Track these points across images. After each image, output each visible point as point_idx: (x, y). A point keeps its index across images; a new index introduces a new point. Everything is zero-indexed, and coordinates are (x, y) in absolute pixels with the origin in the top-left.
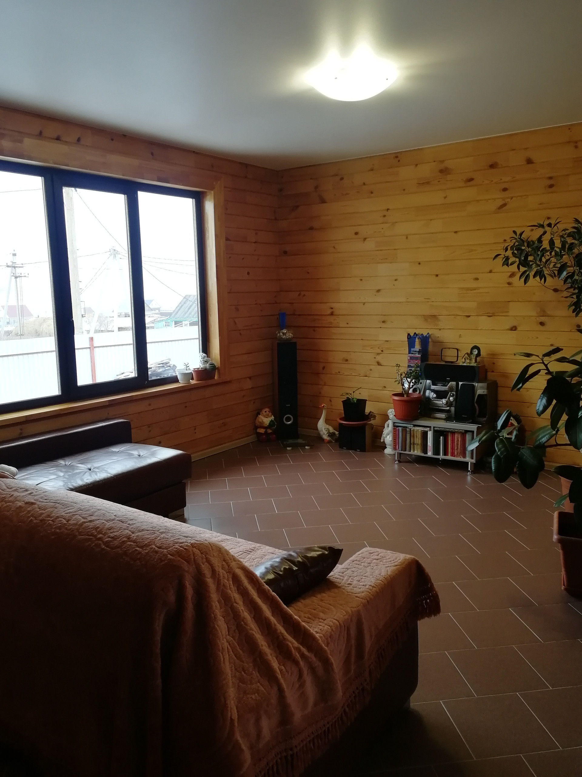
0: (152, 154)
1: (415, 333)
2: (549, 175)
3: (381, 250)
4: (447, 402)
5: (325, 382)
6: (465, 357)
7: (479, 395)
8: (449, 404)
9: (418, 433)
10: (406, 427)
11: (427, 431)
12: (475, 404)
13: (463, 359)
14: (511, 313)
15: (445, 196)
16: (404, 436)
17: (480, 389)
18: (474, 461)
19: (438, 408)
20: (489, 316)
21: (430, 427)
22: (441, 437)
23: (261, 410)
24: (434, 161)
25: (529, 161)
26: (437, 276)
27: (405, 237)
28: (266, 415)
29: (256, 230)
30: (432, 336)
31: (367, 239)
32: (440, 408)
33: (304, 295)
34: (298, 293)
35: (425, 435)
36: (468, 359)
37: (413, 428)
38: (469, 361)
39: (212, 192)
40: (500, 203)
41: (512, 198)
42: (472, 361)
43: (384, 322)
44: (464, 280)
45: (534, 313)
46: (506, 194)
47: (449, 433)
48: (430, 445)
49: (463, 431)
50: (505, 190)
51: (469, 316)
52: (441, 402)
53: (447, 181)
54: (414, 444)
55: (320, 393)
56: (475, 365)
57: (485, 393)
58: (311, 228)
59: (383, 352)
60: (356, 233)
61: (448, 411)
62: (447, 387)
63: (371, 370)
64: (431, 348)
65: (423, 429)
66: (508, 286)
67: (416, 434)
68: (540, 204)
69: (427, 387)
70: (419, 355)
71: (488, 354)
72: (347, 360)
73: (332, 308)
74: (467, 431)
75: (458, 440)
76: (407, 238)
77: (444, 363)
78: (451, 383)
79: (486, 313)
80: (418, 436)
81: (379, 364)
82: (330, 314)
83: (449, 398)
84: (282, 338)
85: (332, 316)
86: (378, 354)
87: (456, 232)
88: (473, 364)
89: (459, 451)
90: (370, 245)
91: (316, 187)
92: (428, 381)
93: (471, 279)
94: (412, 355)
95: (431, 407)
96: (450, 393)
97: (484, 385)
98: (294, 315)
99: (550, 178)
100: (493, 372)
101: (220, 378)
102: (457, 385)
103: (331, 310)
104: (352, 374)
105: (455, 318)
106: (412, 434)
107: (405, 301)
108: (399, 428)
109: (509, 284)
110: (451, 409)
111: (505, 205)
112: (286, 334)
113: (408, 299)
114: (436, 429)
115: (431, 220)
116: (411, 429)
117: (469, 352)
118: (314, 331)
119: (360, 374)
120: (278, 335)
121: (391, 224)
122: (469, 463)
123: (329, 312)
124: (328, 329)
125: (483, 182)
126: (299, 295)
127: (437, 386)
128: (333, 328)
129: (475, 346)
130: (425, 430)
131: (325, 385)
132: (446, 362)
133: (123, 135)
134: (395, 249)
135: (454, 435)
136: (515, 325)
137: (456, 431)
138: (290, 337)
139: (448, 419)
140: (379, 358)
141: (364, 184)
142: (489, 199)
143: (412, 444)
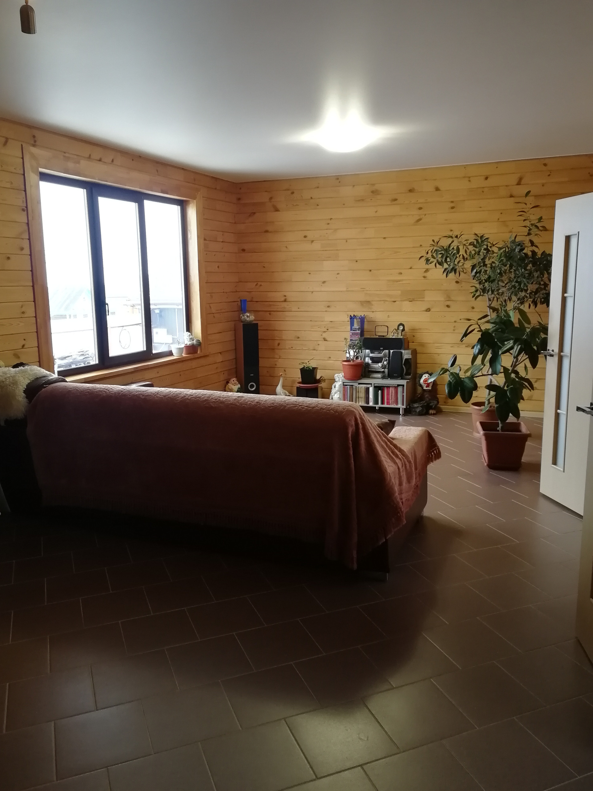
0: (157, 171)
1: (354, 315)
2: (452, 200)
3: (326, 250)
4: (382, 365)
5: (280, 356)
6: (393, 332)
7: (406, 359)
8: (384, 367)
9: (362, 389)
10: (353, 385)
11: (369, 387)
12: (403, 365)
13: (393, 333)
14: (426, 299)
15: (376, 211)
16: (351, 392)
17: (406, 354)
18: (404, 407)
19: (375, 370)
20: (410, 301)
21: (371, 384)
22: (380, 391)
23: (230, 379)
24: (367, 184)
25: (437, 189)
26: (370, 271)
27: (345, 241)
28: (234, 383)
29: (223, 232)
30: (367, 317)
31: (314, 242)
32: (377, 370)
33: (261, 285)
34: (256, 283)
35: (367, 390)
36: (396, 333)
37: (358, 386)
38: (397, 335)
39: (195, 201)
40: (418, 218)
41: (425, 215)
42: (399, 335)
43: (328, 307)
44: (391, 274)
45: (442, 299)
46: (421, 212)
47: (385, 388)
48: (372, 398)
49: (396, 386)
50: (420, 208)
51: (395, 302)
52: (378, 366)
53: (377, 199)
54: (359, 398)
55: (276, 365)
56: (402, 337)
57: (410, 357)
58: (267, 231)
59: (329, 330)
60: (305, 237)
61: (383, 372)
62: (382, 354)
63: (319, 345)
64: (366, 326)
65: (366, 386)
66: (424, 279)
67: (361, 390)
68: (446, 220)
69: (366, 355)
70: (359, 331)
71: (410, 330)
72: (298, 338)
73: (285, 296)
74: (399, 385)
75: (392, 393)
76: (347, 241)
77: (378, 337)
78: (384, 351)
79: (406, 299)
80: (361, 391)
81: (325, 340)
82: (284, 300)
83: (384, 362)
84: (246, 320)
85: (285, 302)
86: (324, 332)
87: (385, 238)
88: (400, 337)
89: (393, 400)
90: (317, 246)
91: (271, 198)
92: (367, 351)
93: (397, 273)
94: (354, 331)
95: (369, 369)
96: (384, 358)
97: (410, 351)
98: (252, 301)
99: (452, 202)
100: (413, 342)
101: (201, 352)
102: (389, 352)
103: (285, 298)
104: (303, 348)
105: (384, 303)
106: (357, 390)
107: (346, 290)
108: (348, 386)
109: (424, 277)
110: (385, 370)
111: (420, 220)
112: (249, 317)
113: (348, 288)
114: (375, 385)
115: (365, 228)
116: (356, 387)
117: (396, 328)
118: (270, 314)
119: (309, 348)
120: (243, 317)
121: (333, 230)
122: (401, 409)
123: (283, 299)
124: (282, 312)
125: (404, 202)
126: (257, 285)
127: (374, 353)
128: (286, 312)
129: (401, 323)
130: (367, 386)
131: (280, 358)
132: (379, 336)
133: (140, 156)
134: (337, 250)
135: (389, 389)
136: (428, 307)
137: (391, 385)
138: (253, 319)
139: (383, 378)
140: (325, 335)
141: (311, 198)
142: (409, 215)
143: (358, 398)
